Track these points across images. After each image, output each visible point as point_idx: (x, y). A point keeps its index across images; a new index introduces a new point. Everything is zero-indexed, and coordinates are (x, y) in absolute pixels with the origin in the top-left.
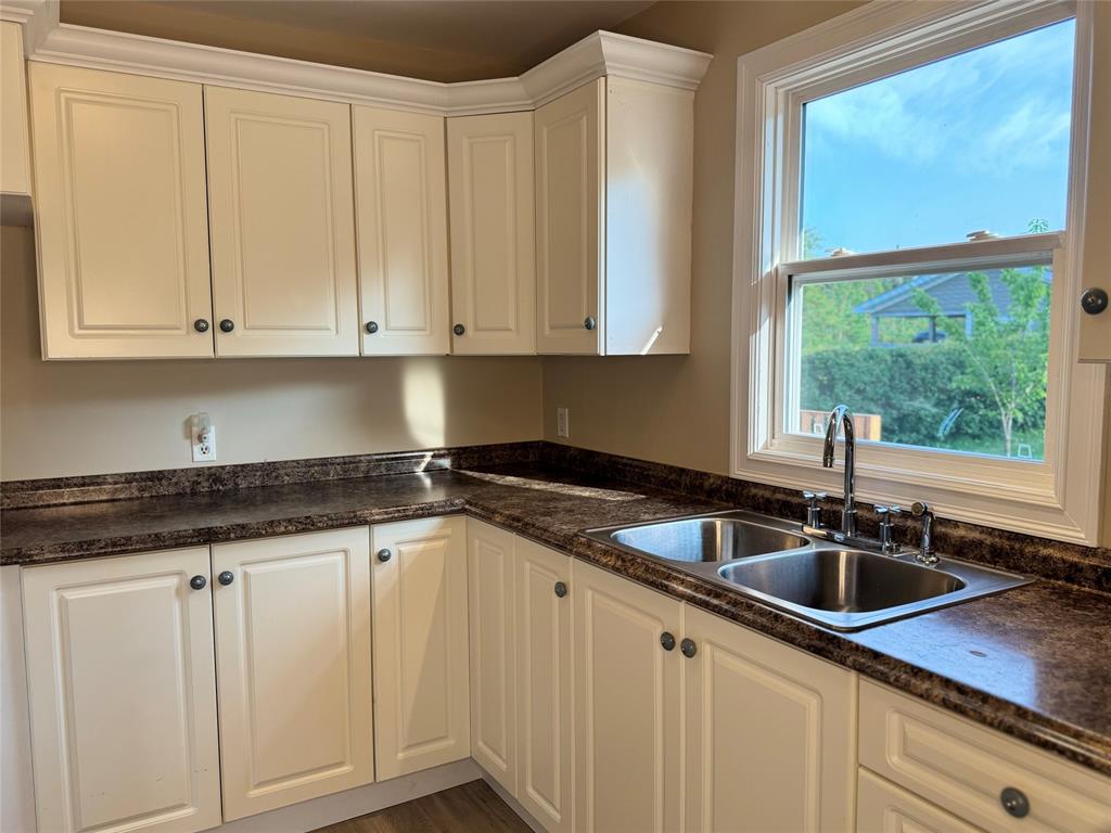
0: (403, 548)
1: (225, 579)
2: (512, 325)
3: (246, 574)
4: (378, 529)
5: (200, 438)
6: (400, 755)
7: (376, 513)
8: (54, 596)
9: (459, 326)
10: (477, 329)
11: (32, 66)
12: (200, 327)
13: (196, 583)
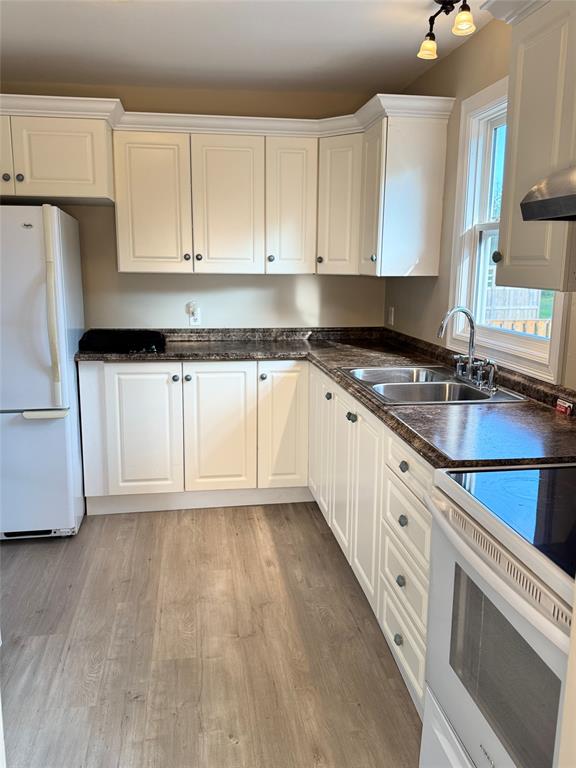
0: (275, 374)
1: (188, 379)
2: (347, 258)
3: (198, 378)
4: (260, 362)
5: (193, 313)
6: (270, 478)
7: (260, 355)
8: (116, 377)
9: (320, 258)
10: (330, 260)
11: (115, 133)
12: (187, 257)
13: (175, 379)
